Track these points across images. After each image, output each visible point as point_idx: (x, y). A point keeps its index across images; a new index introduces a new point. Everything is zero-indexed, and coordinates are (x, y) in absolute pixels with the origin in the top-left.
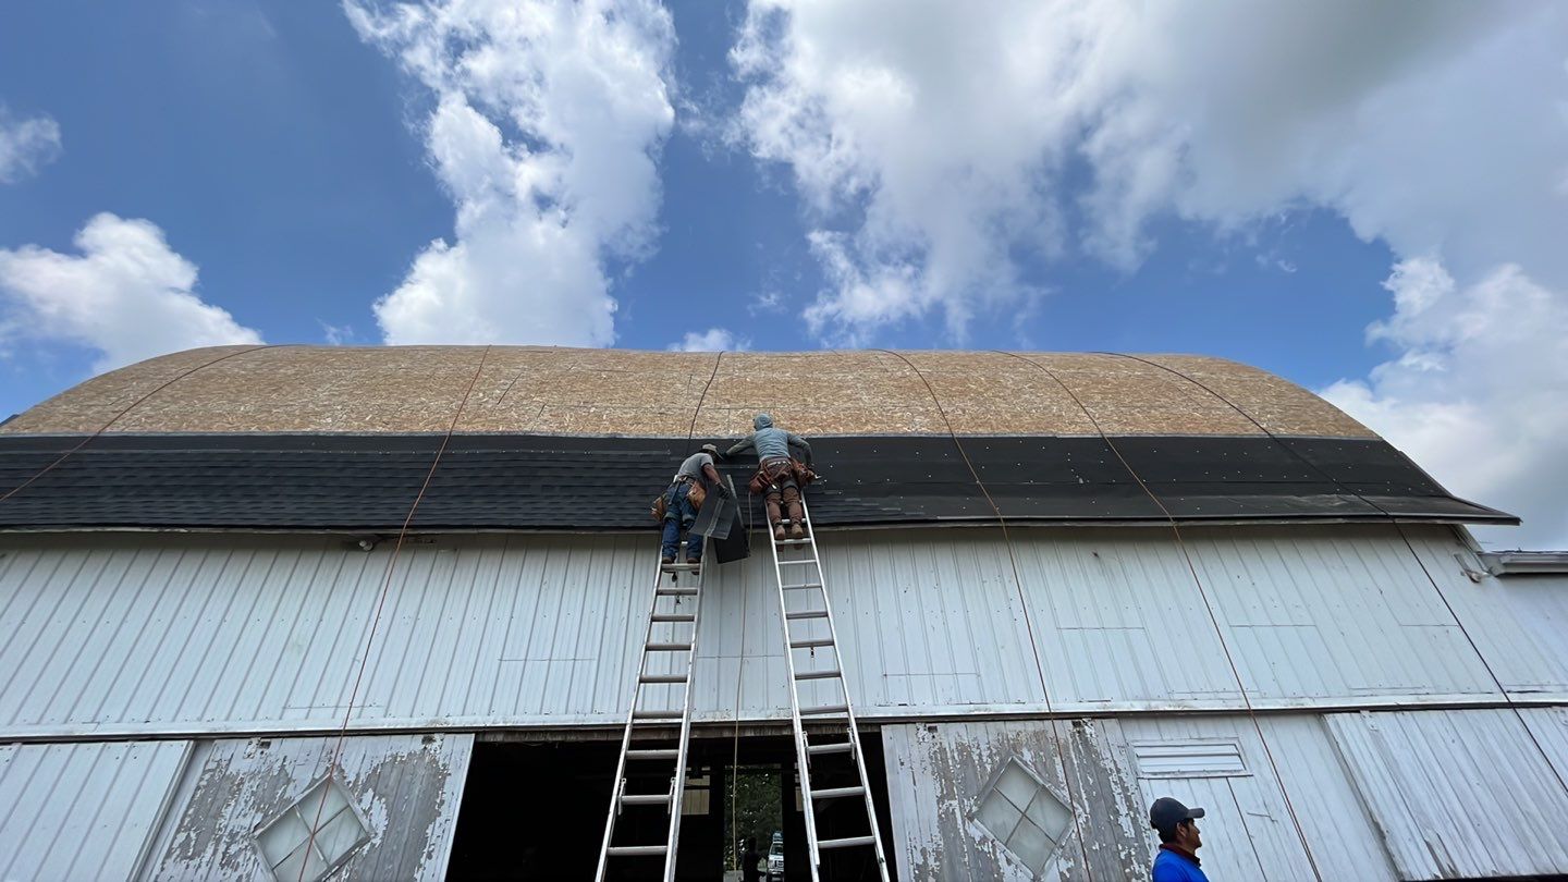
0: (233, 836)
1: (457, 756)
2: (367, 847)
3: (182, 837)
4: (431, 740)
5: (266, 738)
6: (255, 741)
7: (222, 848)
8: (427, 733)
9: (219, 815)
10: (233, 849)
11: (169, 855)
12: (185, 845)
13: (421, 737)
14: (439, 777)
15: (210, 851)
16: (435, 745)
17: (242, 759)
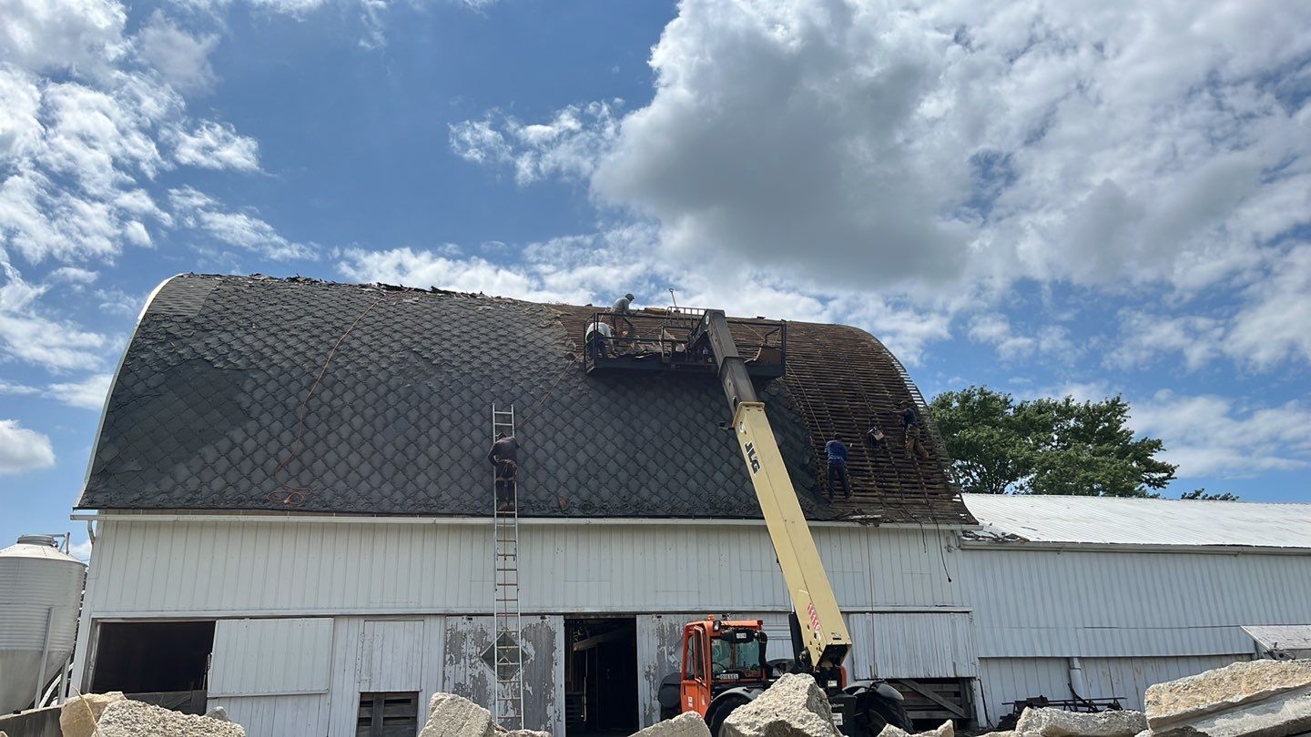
0: (470, 656)
1: (559, 626)
2: (529, 661)
3: (448, 657)
4: (544, 618)
5: (470, 616)
6: (465, 617)
7: (468, 661)
8: (543, 616)
9: (460, 648)
10: (473, 661)
11: (445, 663)
12: (451, 659)
13: (539, 617)
14: (552, 635)
15: (462, 661)
16: (547, 620)
17: (462, 625)
